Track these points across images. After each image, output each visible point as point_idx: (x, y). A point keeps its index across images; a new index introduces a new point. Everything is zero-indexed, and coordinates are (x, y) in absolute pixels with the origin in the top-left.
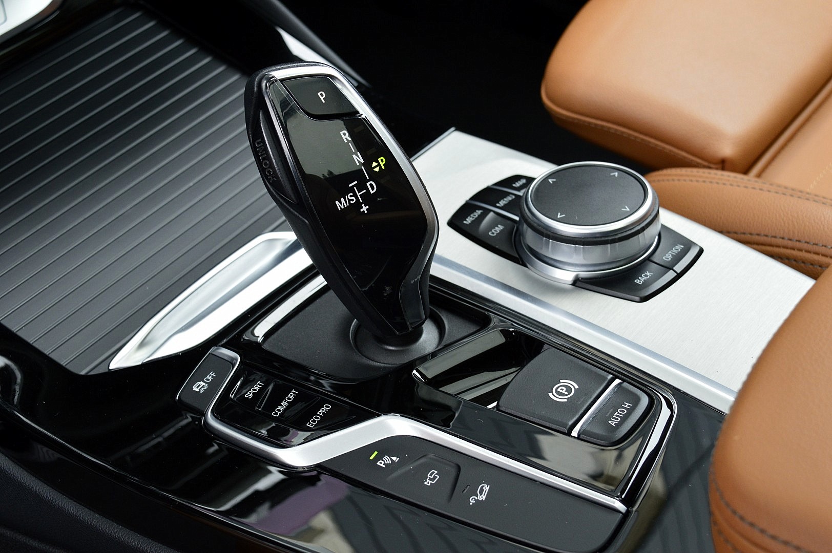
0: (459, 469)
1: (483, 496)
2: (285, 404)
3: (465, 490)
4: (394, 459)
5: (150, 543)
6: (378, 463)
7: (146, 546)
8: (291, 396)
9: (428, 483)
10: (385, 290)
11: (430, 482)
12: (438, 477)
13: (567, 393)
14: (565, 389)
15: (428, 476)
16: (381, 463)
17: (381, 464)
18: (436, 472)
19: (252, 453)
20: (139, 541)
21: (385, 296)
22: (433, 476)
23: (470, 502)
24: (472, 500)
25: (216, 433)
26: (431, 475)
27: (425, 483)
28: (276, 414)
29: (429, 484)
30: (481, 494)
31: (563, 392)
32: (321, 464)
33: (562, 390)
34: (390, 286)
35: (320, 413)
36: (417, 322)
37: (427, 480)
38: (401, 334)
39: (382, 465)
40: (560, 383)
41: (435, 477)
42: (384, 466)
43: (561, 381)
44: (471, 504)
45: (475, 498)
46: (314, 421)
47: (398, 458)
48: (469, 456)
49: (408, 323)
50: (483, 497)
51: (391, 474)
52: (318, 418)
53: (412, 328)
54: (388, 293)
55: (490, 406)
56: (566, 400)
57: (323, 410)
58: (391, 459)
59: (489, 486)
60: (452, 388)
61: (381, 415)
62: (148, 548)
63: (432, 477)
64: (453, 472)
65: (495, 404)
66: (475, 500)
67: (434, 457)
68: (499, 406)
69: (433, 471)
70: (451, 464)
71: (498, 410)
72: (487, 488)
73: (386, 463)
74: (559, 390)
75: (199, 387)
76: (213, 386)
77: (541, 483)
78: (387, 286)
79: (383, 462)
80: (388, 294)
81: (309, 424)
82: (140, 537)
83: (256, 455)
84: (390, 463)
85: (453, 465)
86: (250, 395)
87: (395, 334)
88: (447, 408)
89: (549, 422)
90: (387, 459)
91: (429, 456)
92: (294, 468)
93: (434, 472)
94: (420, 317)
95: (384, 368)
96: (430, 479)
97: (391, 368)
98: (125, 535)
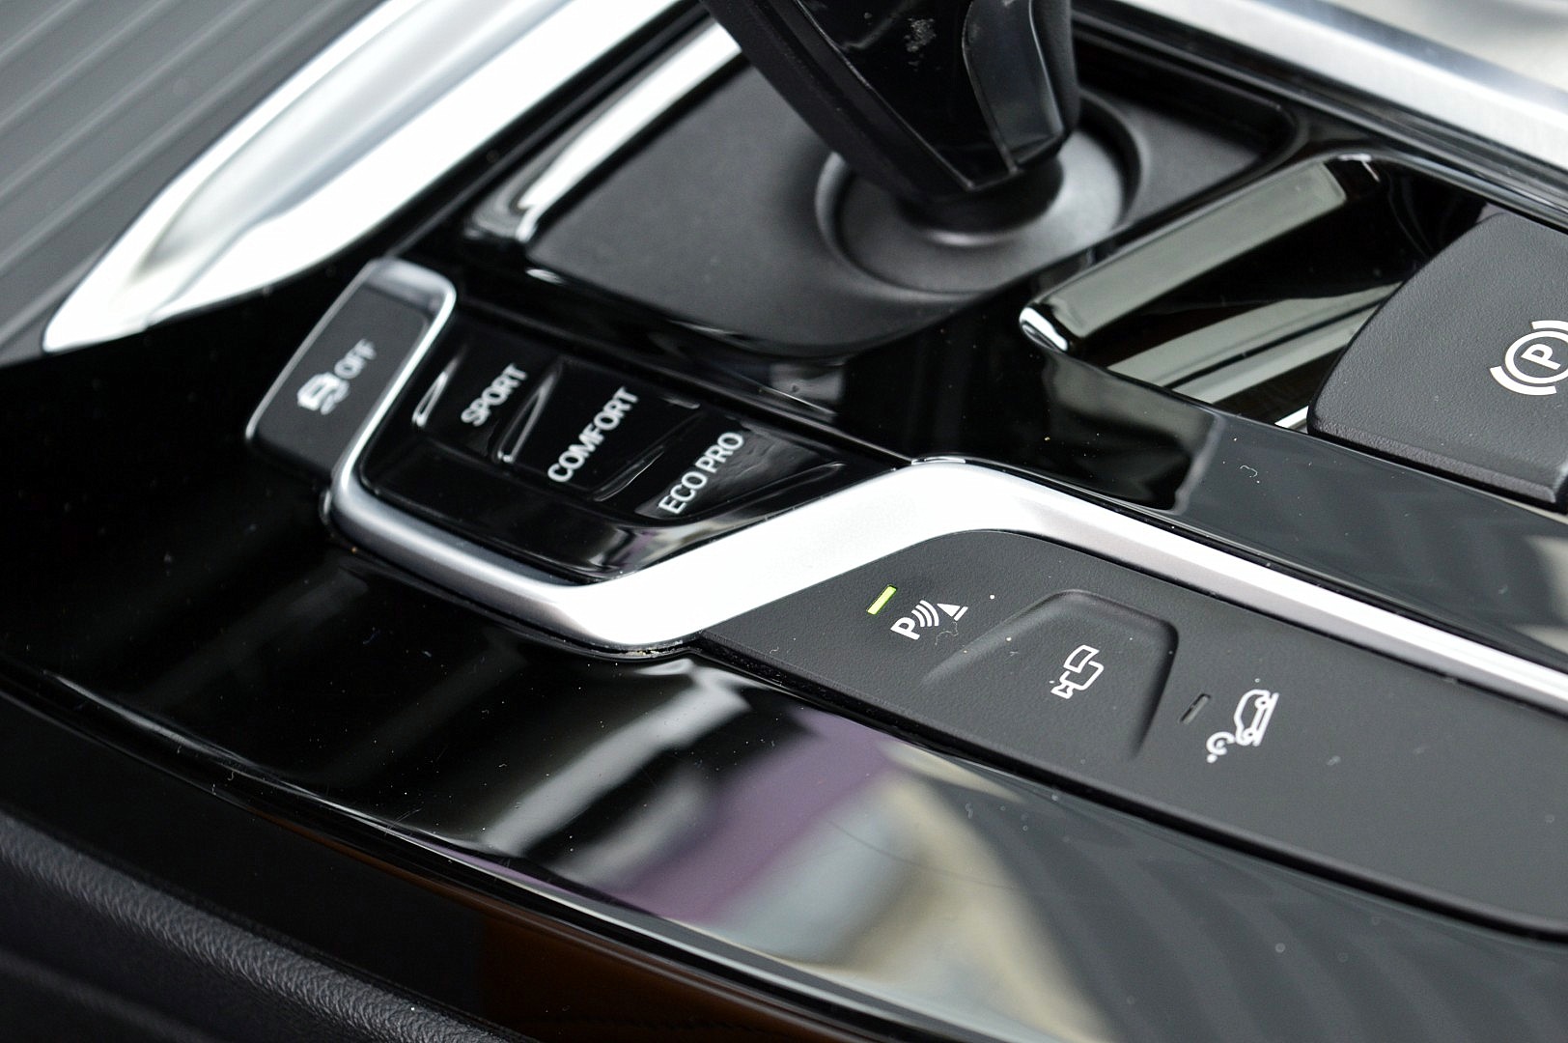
0: (1172, 636)
1: (1253, 729)
2: (591, 438)
3: (1190, 711)
4: (950, 609)
5: (169, 908)
6: (896, 628)
7: (159, 919)
8: (614, 411)
9: (1065, 689)
10: (911, 31)
11: (1073, 686)
12: (1101, 668)
13: (1555, 366)
14: (1548, 351)
15: (1067, 665)
16: (905, 626)
17: (904, 628)
18: (1094, 652)
19: (480, 604)
20: (136, 904)
21: (913, 56)
22: (1082, 664)
23: (1210, 753)
24: (1215, 744)
25: (368, 541)
26: (1075, 663)
27: (1056, 691)
28: (562, 471)
29: (1068, 695)
30: (1247, 723)
31: (1545, 361)
32: (705, 635)
33: (1540, 354)
34: (926, 18)
35: (706, 463)
36: (1039, 143)
37: (1062, 679)
38: (980, 188)
39: (909, 633)
40: (1534, 331)
41: (1089, 670)
42: (916, 637)
43: (1536, 325)
44: (1211, 759)
45: (1225, 739)
46: (685, 492)
47: (965, 609)
48: (1207, 593)
49: (1004, 149)
50: (1251, 736)
51: (938, 663)
52: (698, 481)
53: (1020, 166)
54: (924, 42)
55: (1287, 422)
56: (1552, 390)
57: (716, 452)
58: (939, 611)
59: (1276, 696)
60: (1156, 364)
61: (907, 464)
62: (163, 925)
63: (1078, 670)
64: (1152, 647)
65: (1302, 415)
66: (1227, 745)
67: (1087, 600)
68: (1317, 418)
69: (1084, 647)
70: (1147, 623)
71: (1314, 432)
72: (1267, 703)
73: (922, 625)
74: (1528, 355)
75: (320, 393)
76: (364, 390)
77: (1462, 681)
78: (917, 19)
79: (912, 623)
80: (922, 48)
81: (668, 503)
82: (139, 889)
83: (492, 610)
84: (937, 624)
85: (1155, 625)
86: (478, 412)
87: (959, 188)
88: (1162, 441)
89: (1490, 468)
90: (926, 613)
91: (1072, 598)
92: (617, 652)
93: (1085, 653)
94: (1043, 125)
95: (928, 308)
96: (1073, 677)
97: (948, 305)
98: (93, 884)
